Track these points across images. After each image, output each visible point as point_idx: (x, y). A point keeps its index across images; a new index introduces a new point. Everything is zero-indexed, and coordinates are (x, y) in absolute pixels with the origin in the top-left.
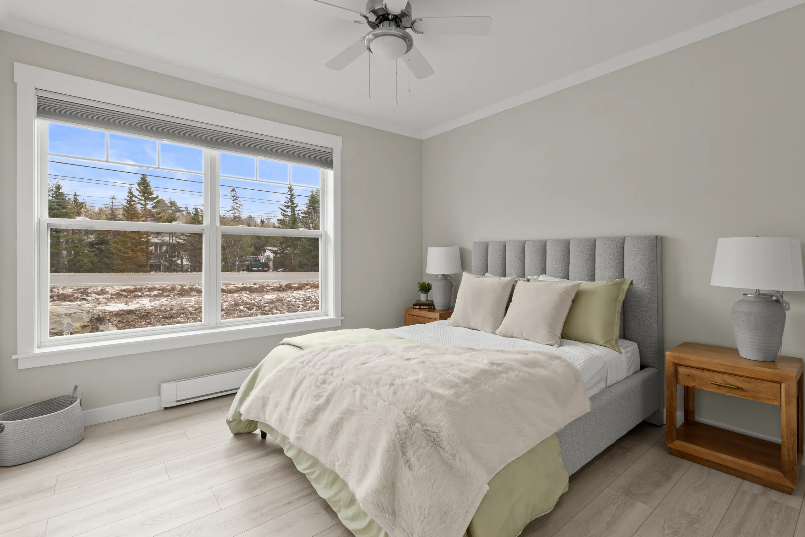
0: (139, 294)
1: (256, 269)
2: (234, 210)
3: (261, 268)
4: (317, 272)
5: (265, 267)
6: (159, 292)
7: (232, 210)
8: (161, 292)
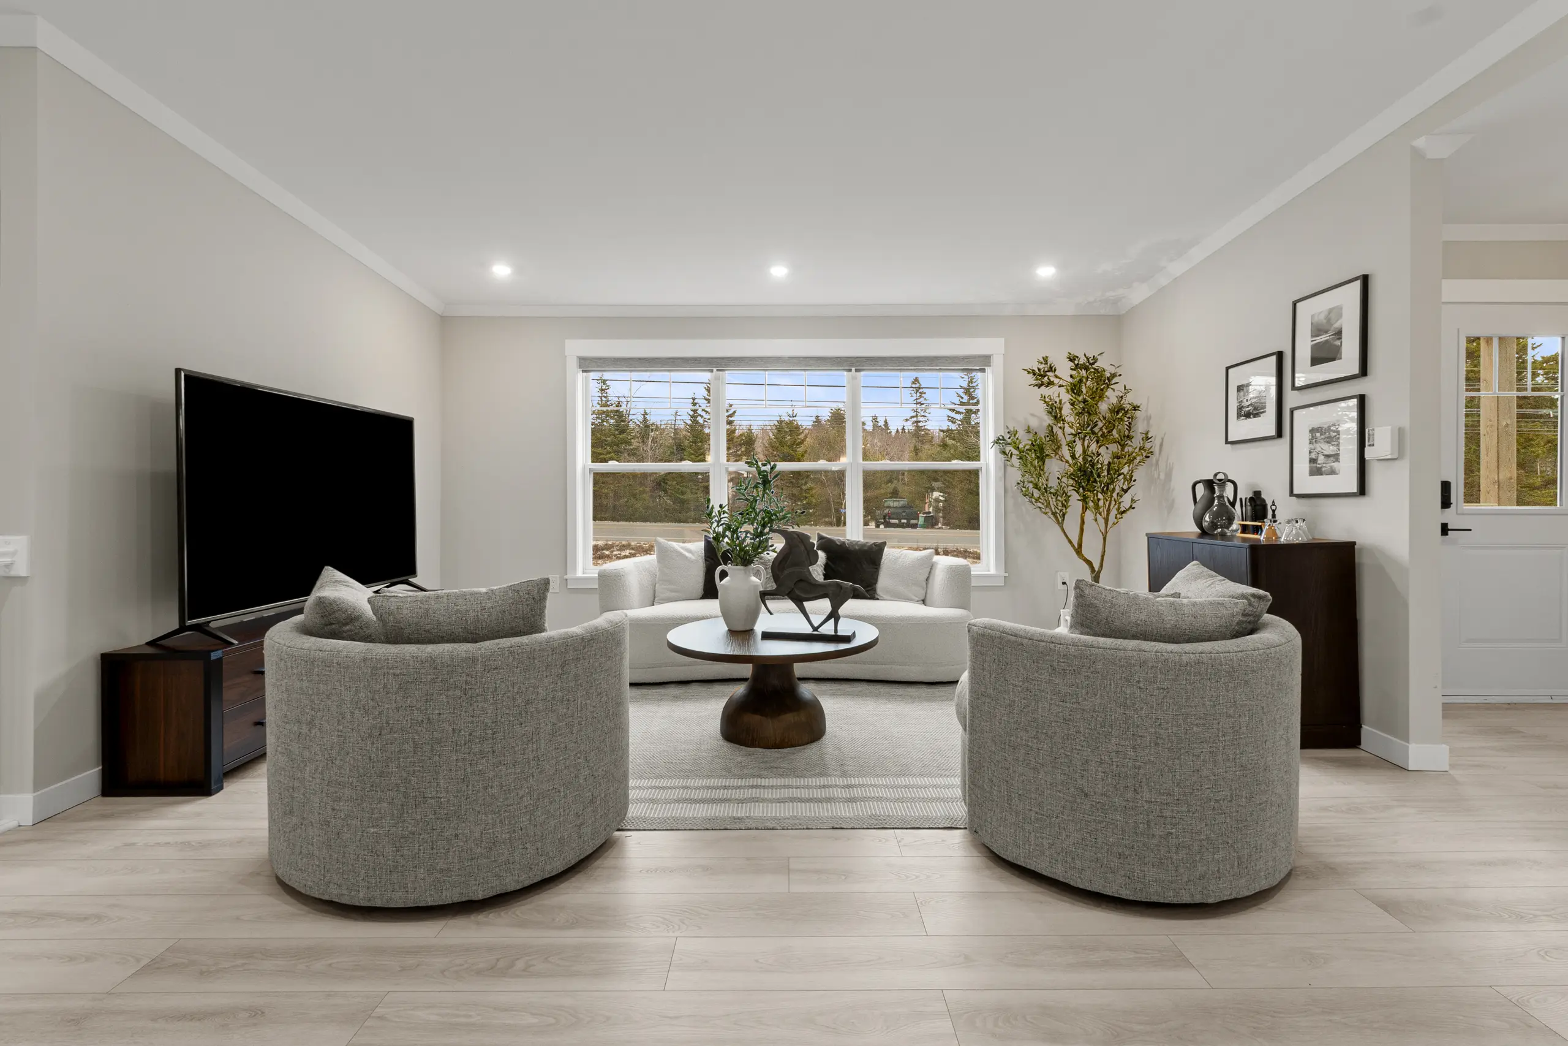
0: (607, 553)
1: (896, 521)
2: (917, 416)
3: (905, 521)
4: (976, 529)
5: (913, 519)
6: (631, 551)
7: (913, 417)
8: (634, 552)
